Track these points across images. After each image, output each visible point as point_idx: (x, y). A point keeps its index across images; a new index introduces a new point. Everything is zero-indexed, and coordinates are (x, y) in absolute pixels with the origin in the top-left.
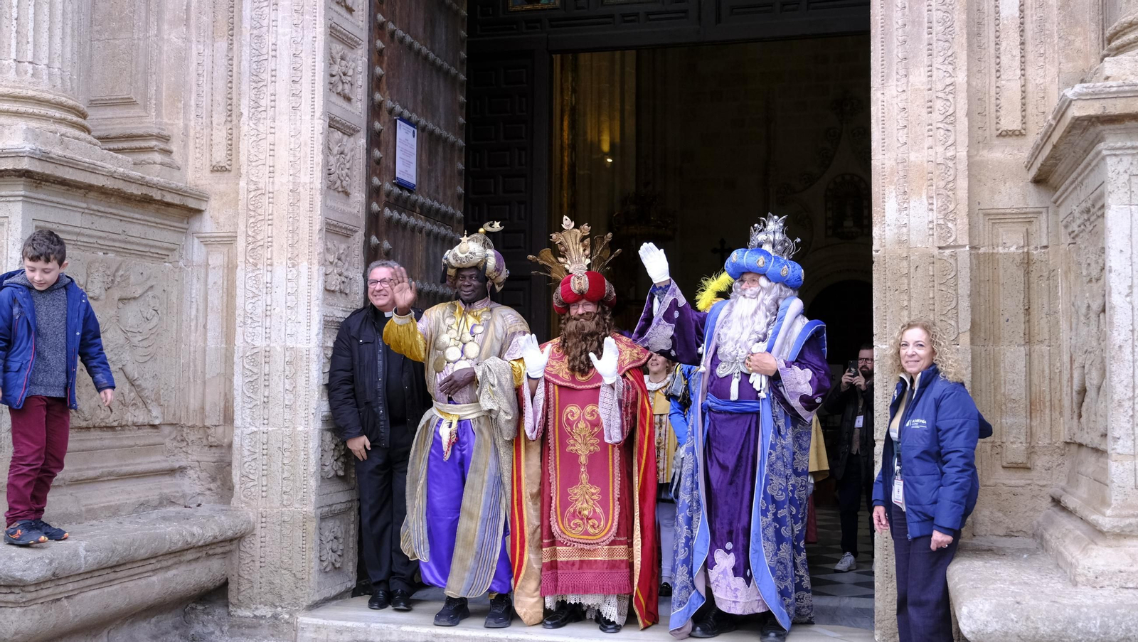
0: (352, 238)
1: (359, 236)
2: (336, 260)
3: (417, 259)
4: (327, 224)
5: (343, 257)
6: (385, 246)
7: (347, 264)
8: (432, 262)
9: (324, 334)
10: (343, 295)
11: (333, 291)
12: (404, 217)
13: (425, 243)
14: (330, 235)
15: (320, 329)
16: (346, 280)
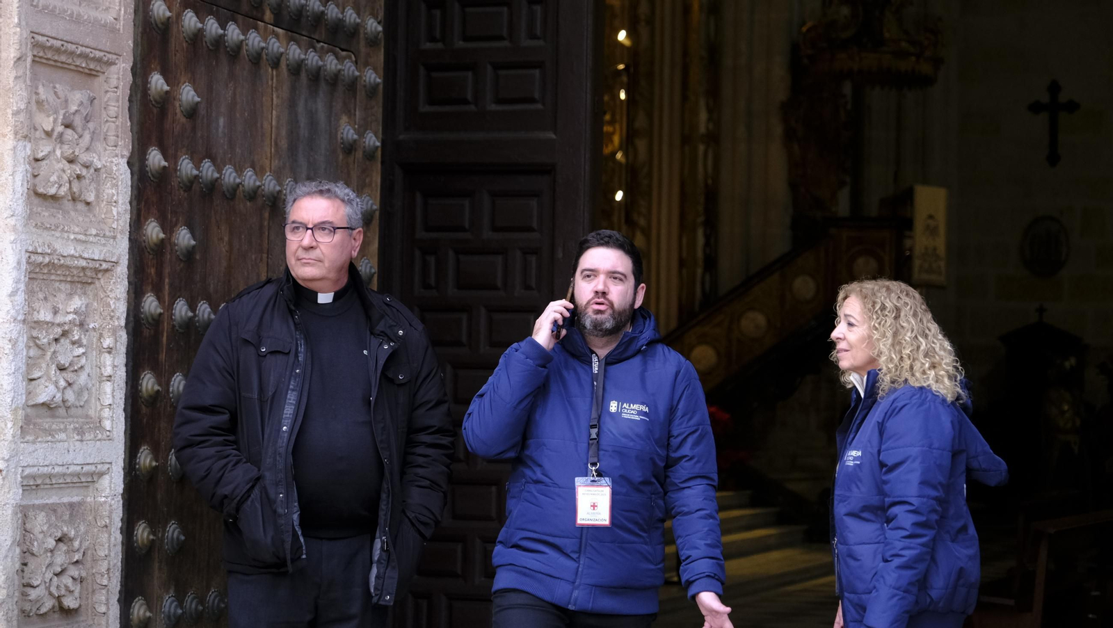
0: (102, 78)
1: (119, 75)
2: (60, 128)
3: (266, 125)
4: (36, 45)
5: (78, 121)
6: (184, 97)
7: (87, 137)
8: (304, 132)
9: (30, 292)
10: (81, 206)
11: (54, 198)
12: (233, 33)
13: (286, 88)
14: (42, 70)
15: (17, 281)
16: (84, 172)
